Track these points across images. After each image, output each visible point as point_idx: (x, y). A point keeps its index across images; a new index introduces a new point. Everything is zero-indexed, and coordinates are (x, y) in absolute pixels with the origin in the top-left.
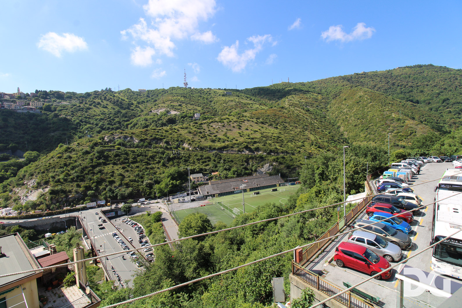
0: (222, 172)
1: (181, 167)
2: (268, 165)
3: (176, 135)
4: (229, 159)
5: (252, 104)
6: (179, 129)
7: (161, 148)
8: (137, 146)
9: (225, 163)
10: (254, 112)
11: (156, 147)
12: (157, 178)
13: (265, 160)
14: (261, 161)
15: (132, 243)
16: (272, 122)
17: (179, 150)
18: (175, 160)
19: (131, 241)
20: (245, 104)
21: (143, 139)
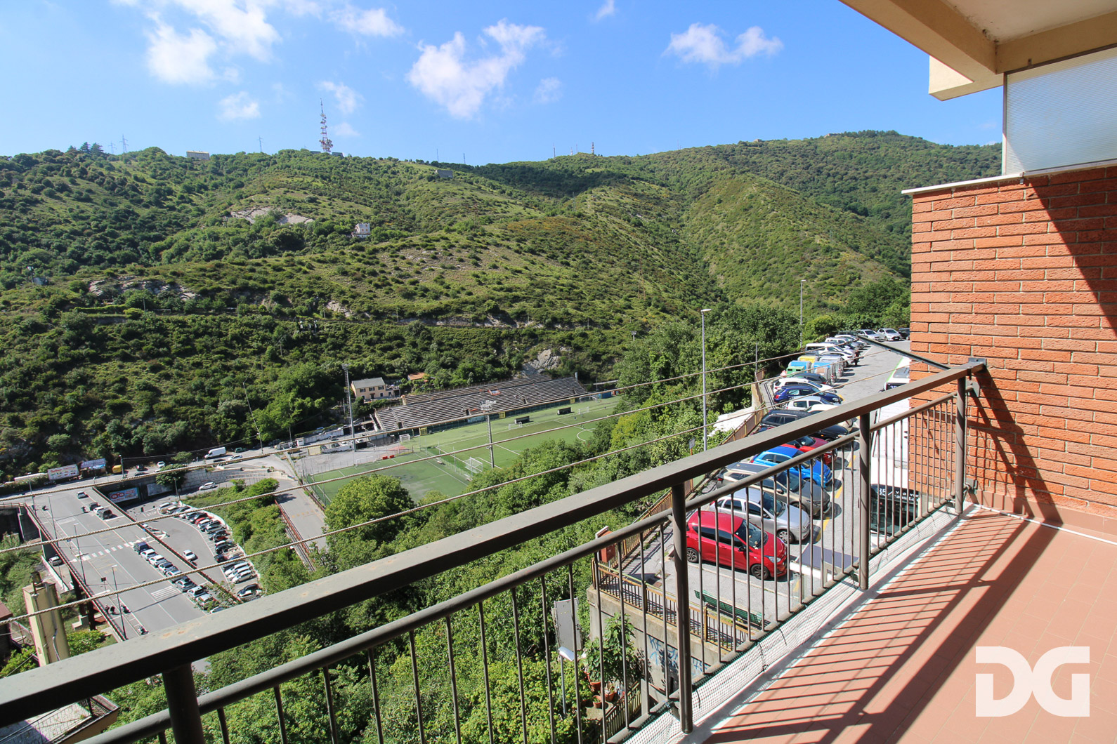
0: (435, 372)
1: (324, 362)
2: (549, 352)
3: (304, 280)
4: (452, 339)
5: (505, 203)
6: (314, 264)
7: (263, 314)
8: (193, 310)
9: (442, 351)
10: (512, 224)
11: (249, 312)
12: (258, 392)
13: (542, 341)
14: (532, 345)
15: (194, 564)
16: (557, 249)
17: (317, 319)
18: (306, 344)
19: (192, 560)
20: (488, 204)
21: (209, 288)
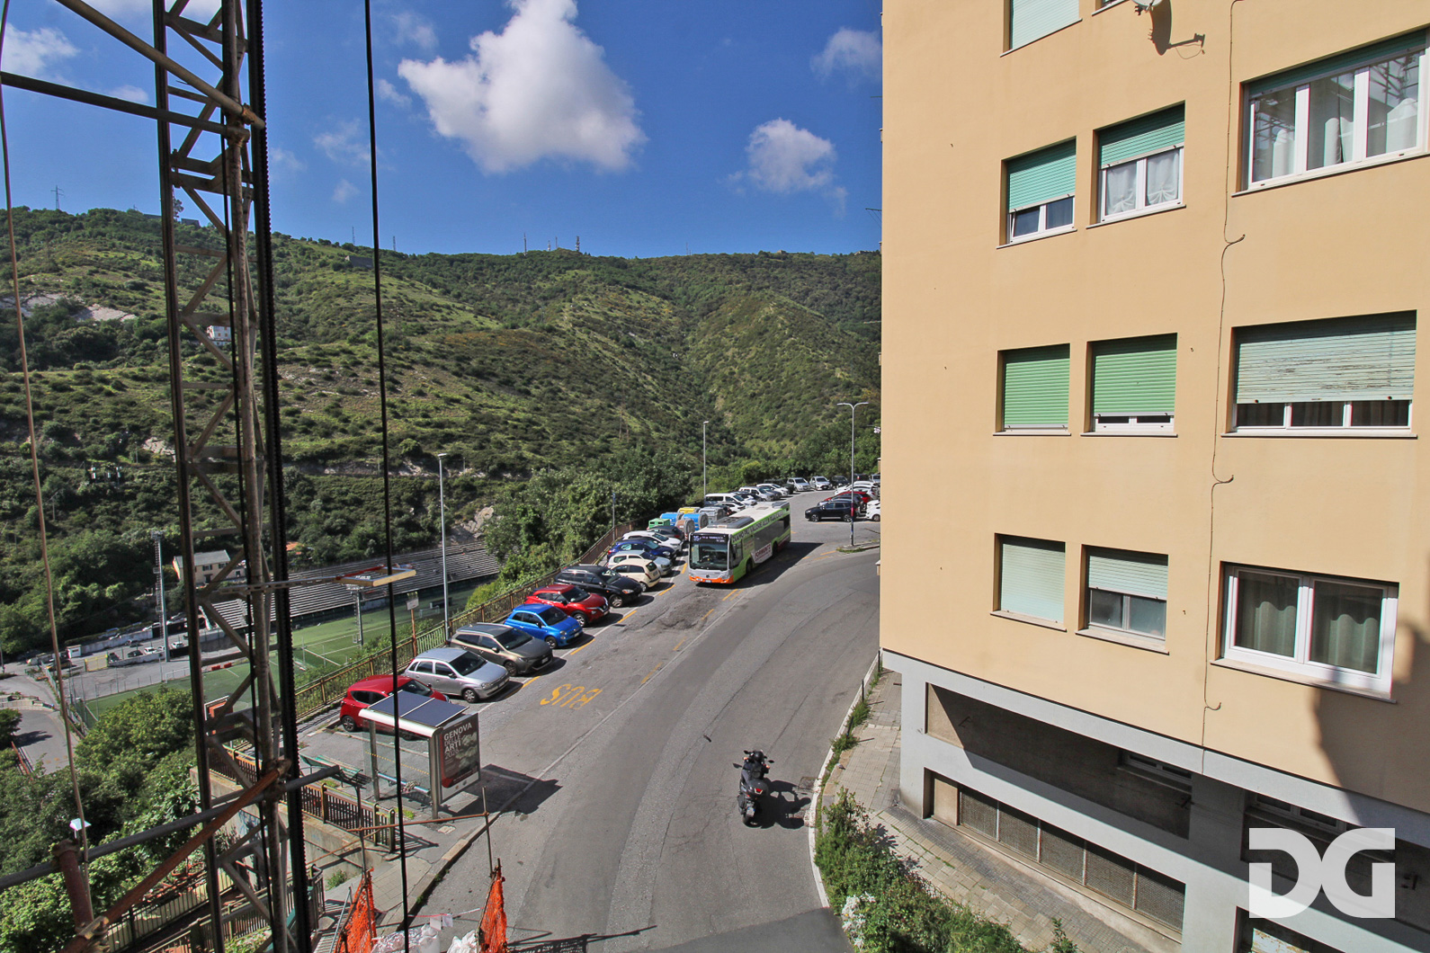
0: (314, 540)
1: (128, 529)
2: (490, 510)
3: (107, 406)
4: (346, 493)
5: (448, 307)
6: (126, 382)
7: (28, 456)
9: (328, 510)
10: (451, 337)
11: (2, 453)
13: (482, 494)
14: (468, 500)
16: (514, 372)
17: (124, 465)
18: (99, 502)
20: (422, 308)
